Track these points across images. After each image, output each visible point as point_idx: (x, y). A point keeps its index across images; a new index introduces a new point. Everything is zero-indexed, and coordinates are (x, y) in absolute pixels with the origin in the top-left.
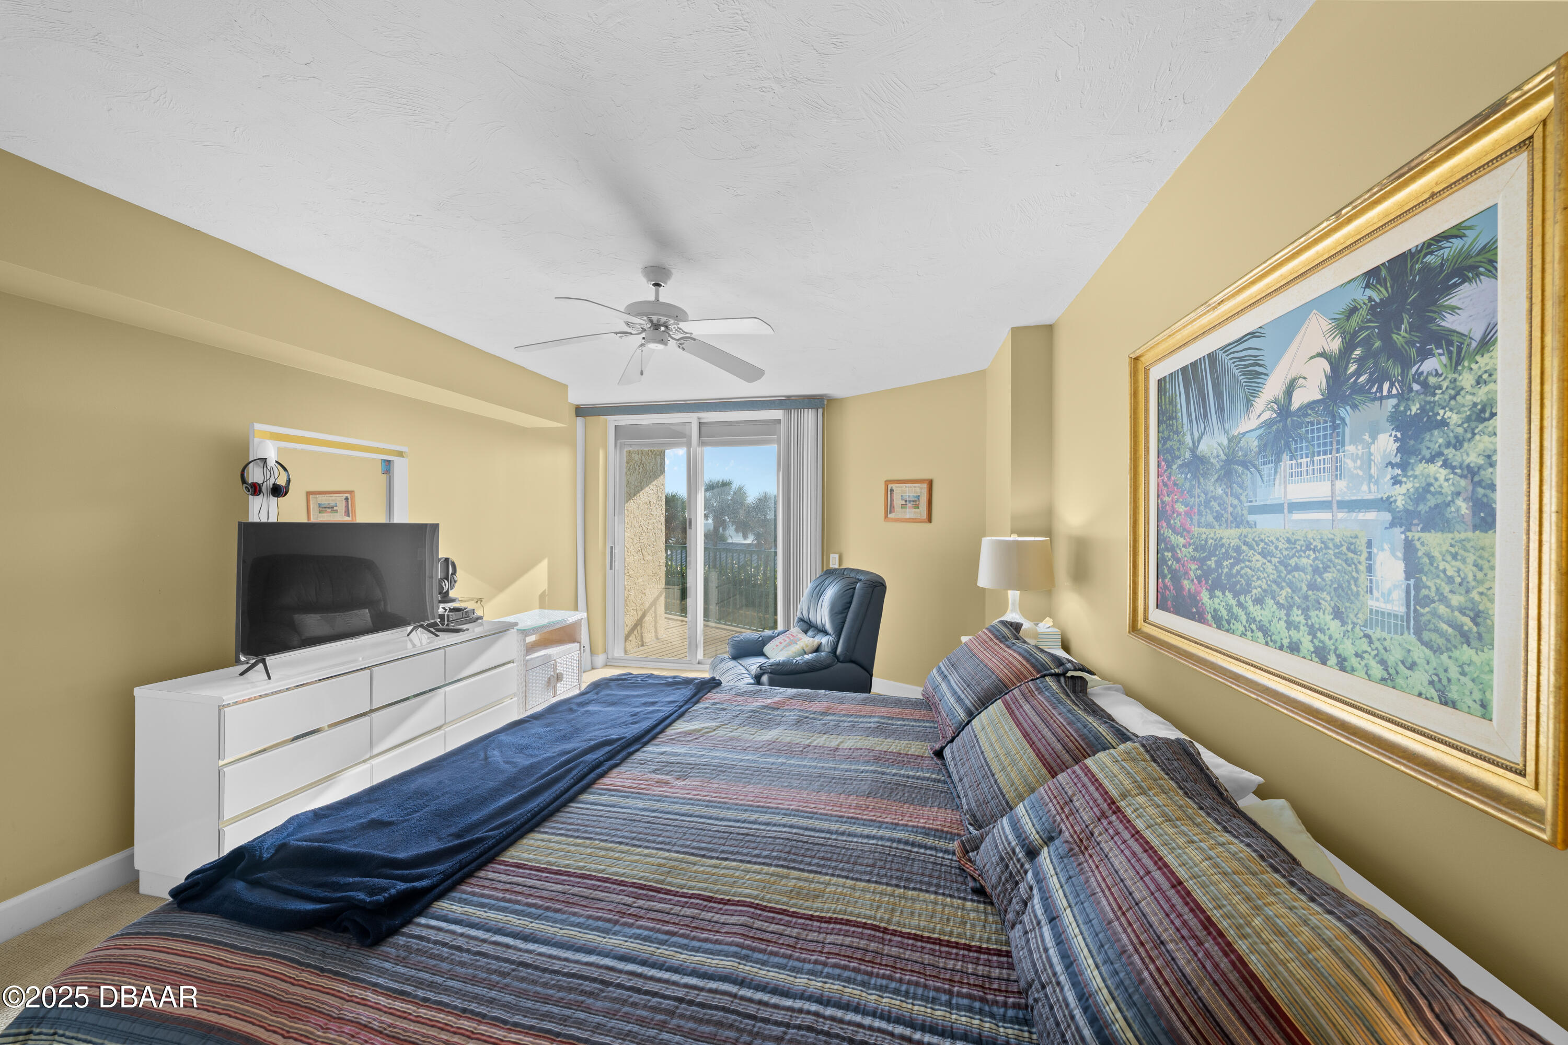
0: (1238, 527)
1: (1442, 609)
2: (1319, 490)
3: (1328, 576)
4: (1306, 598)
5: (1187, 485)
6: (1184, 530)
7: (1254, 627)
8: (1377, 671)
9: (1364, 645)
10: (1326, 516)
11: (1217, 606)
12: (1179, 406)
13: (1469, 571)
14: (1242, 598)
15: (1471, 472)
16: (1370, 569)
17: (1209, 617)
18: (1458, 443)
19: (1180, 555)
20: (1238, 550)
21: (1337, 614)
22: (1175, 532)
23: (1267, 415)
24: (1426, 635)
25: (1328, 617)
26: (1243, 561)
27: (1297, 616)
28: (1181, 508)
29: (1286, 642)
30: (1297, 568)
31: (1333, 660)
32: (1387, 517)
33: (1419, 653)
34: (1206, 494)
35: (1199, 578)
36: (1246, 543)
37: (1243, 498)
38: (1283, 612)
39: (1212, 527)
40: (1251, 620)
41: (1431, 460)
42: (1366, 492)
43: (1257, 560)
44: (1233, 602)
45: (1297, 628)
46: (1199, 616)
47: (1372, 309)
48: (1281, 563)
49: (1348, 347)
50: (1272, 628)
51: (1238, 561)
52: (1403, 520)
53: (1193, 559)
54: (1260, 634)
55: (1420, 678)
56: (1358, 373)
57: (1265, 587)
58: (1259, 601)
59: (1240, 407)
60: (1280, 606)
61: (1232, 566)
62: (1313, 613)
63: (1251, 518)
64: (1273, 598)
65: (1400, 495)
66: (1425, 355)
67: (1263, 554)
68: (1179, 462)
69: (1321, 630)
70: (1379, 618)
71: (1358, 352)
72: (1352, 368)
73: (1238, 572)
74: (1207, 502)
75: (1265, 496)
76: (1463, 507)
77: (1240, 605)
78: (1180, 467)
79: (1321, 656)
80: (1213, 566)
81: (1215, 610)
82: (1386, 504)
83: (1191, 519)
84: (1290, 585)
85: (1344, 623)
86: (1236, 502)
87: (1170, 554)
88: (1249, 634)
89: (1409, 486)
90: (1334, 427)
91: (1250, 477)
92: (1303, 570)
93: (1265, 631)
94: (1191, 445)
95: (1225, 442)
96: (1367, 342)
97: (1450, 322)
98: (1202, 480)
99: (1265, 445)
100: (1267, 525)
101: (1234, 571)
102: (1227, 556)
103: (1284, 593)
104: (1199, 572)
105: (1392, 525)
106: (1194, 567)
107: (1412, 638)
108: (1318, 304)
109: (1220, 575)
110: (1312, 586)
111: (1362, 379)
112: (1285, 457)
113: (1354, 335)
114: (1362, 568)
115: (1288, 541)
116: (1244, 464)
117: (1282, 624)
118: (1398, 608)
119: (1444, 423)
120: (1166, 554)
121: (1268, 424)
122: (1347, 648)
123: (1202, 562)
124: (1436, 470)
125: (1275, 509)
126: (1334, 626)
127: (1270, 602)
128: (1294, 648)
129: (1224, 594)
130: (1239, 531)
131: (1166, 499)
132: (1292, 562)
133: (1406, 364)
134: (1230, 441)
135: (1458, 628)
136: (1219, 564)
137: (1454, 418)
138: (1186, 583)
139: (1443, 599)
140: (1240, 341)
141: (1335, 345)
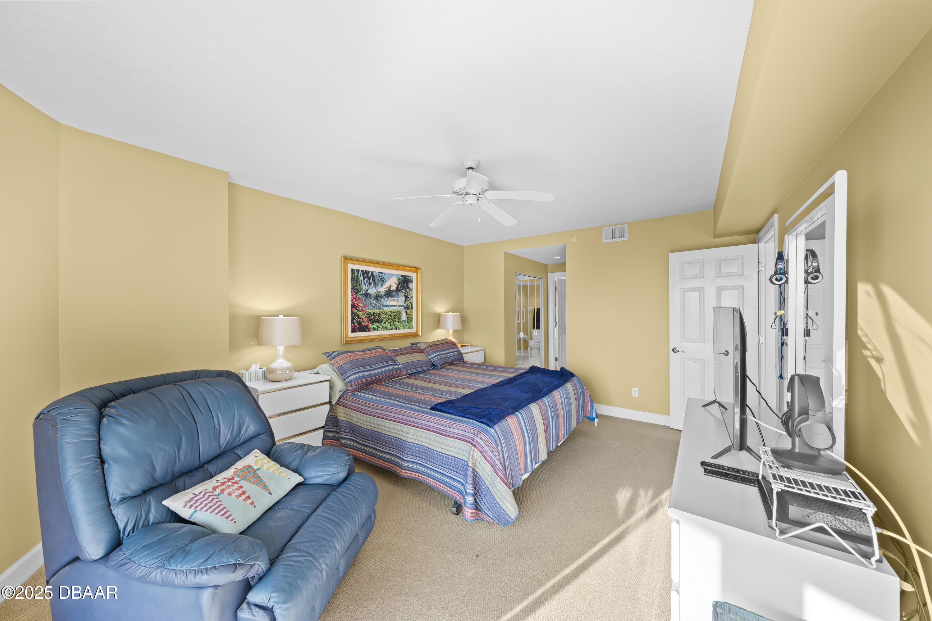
0: (379, 309)
1: (409, 318)
2: (395, 304)
3: (397, 317)
4: (393, 320)
5: (364, 299)
6: (363, 310)
7: (384, 328)
8: (403, 328)
9: (402, 325)
10: (396, 307)
11: (374, 327)
12: (360, 279)
13: (411, 313)
14: (381, 323)
15: (411, 303)
16: (402, 315)
17: (372, 330)
18: (410, 300)
19: (361, 317)
20: (380, 314)
21: (398, 322)
22: (359, 310)
23: (386, 289)
24: (408, 322)
25: (397, 323)
26: (381, 316)
27: (392, 324)
28: (361, 305)
29: (390, 329)
30: (392, 316)
31: (398, 328)
32: (404, 308)
33: (407, 324)
34: (370, 302)
35: (368, 322)
36: (381, 312)
37: (381, 304)
38: (390, 324)
39: (372, 310)
40: (383, 327)
41: (408, 301)
42: (402, 305)
43: (384, 315)
44: (379, 325)
45: (392, 326)
46: (369, 330)
47: (402, 280)
48: (389, 315)
49: (399, 284)
50: (388, 327)
51: (379, 316)
52: (405, 308)
53: (366, 317)
54: (385, 329)
55: (407, 327)
56: (400, 288)
57: (386, 320)
58: (385, 323)
59: (380, 286)
60: (389, 323)
61: (378, 317)
62: (395, 323)
63: (383, 308)
64: (388, 322)
65: (405, 305)
66: (407, 289)
67: (386, 314)
68: (360, 293)
69: (396, 325)
70: (404, 321)
71: (400, 285)
72: (400, 287)
73: (380, 318)
74: (371, 304)
75: (385, 304)
76: (411, 307)
77: (380, 325)
78: (361, 294)
79: (396, 329)
80: (373, 318)
81: (373, 327)
82: (403, 306)
83: (365, 308)
84: (391, 319)
85: (399, 323)
86: (379, 304)
87: (357, 317)
88: (383, 330)
89: (406, 304)
90: (397, 295)
91: (382, 300)
92: (393, 316)
93: (386, 328)
94: (365, 290)
95: (376, 292)
96: (401, 284)
97: (409, 286)
98: (369, 299)
99: (386, 294)
100: (386, 309)
101: (379, 318)
102: (377, 315)
103: (390, 320)
104: (368, 320)
105: (404, 309)
106: (366, 319)
107: (406, 322)
108: (396, 275)
109: (375, 320)
110: (394, 318)
111: (401, 289)
112: (390, 297)
113: (400, 282)
114: (401, 315)
115: (390, 312)
116: (381, 297)
117: (390, 326)
118: (405, 319)
119: (409, 297)
120: (355, 317)
121: (387, 291)
122: (399, 326)
123: (369, 318)
124: (408, 302)
125: (388, 306)
126: (398, 324)
127: (387, 323)
128: (392, 329)
129: (376, 323)
130: (380, 310)
131: (355, 302)
132: (391, 315)
133: (406, 289)
134: (377, 292)
135: (410, 320)
136: (374, 317)
137: (410, 297)
138: (364, 324)
139: (409, 317)
140: (380, 273)
141: (397, 283)
